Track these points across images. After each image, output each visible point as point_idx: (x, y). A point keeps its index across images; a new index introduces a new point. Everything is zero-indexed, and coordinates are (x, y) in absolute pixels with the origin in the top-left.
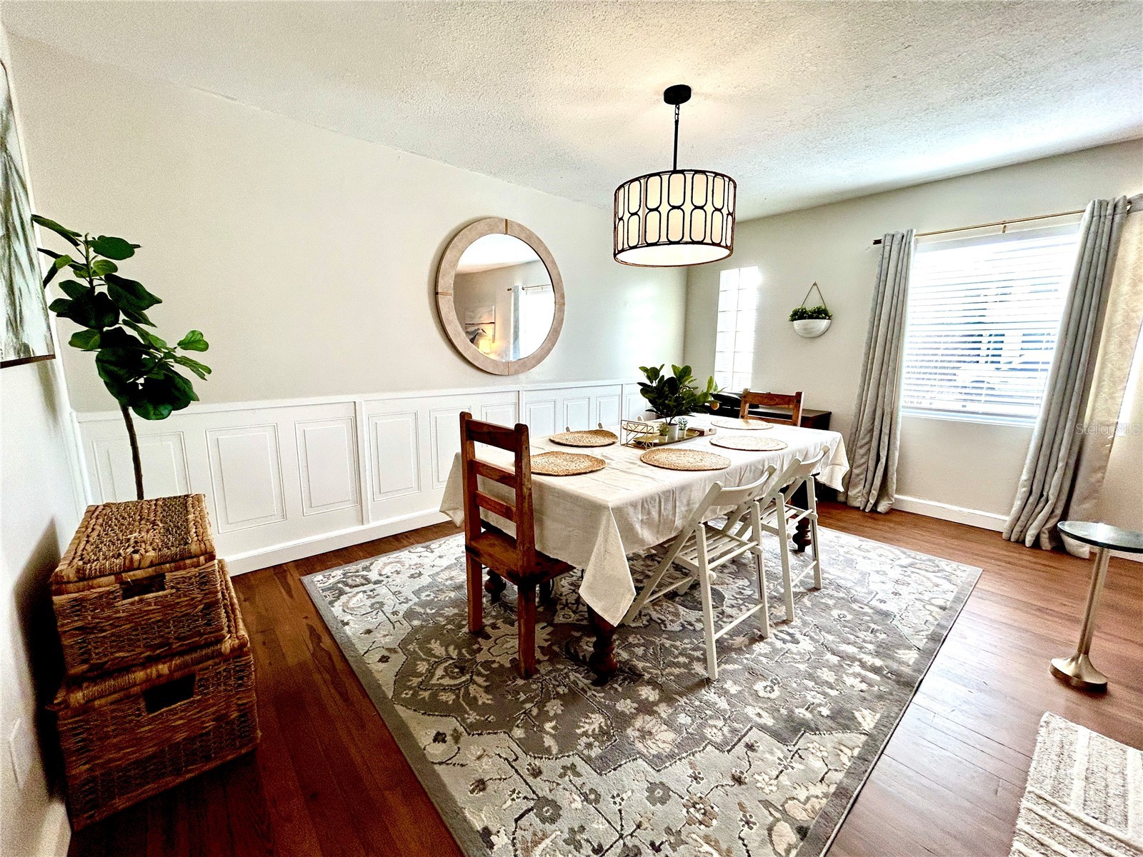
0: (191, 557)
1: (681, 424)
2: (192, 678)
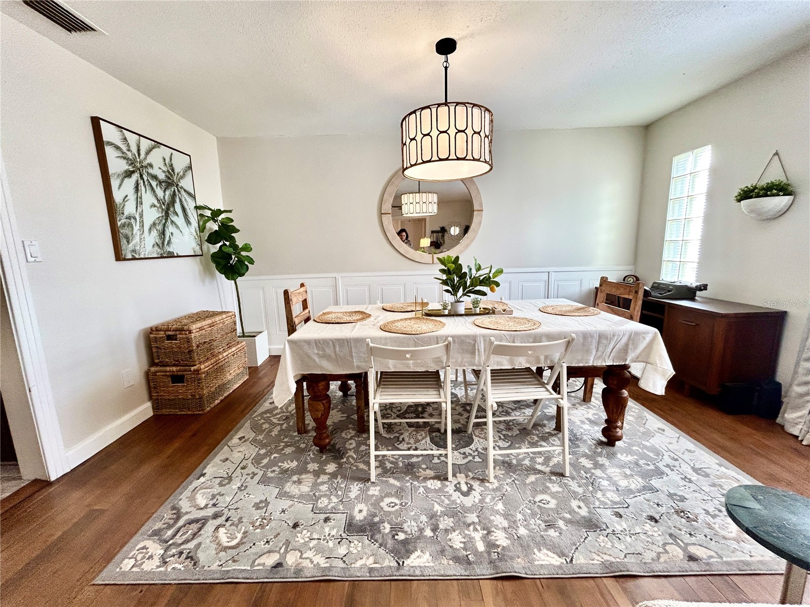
0: (184, 331)
1: (476, 303)
2: (183, 376)
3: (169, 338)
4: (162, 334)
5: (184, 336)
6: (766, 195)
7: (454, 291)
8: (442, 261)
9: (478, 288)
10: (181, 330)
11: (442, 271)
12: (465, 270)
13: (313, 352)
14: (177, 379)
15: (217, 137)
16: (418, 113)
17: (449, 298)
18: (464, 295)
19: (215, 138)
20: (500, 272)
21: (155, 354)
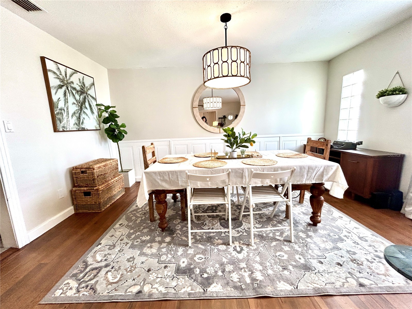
0: (91, 169)
1: (243, 152)
2: (90, 192)
3: (83, 172)
4: (79, 170)
5: (90, 171)
6: (393, 94)
7: (232, 146)
8: (225, 131)
9: (244, 144)
10: (89, 168)
11: (225, 136)
12: (237, 135)
13: (158, 179)
14: (87, 194)
15: (108, 69)
16: (212, 52)
17: (229, 150)
18: (236, 148)
19: (107, 69)
20: (256, 135)
21: (75, 181)
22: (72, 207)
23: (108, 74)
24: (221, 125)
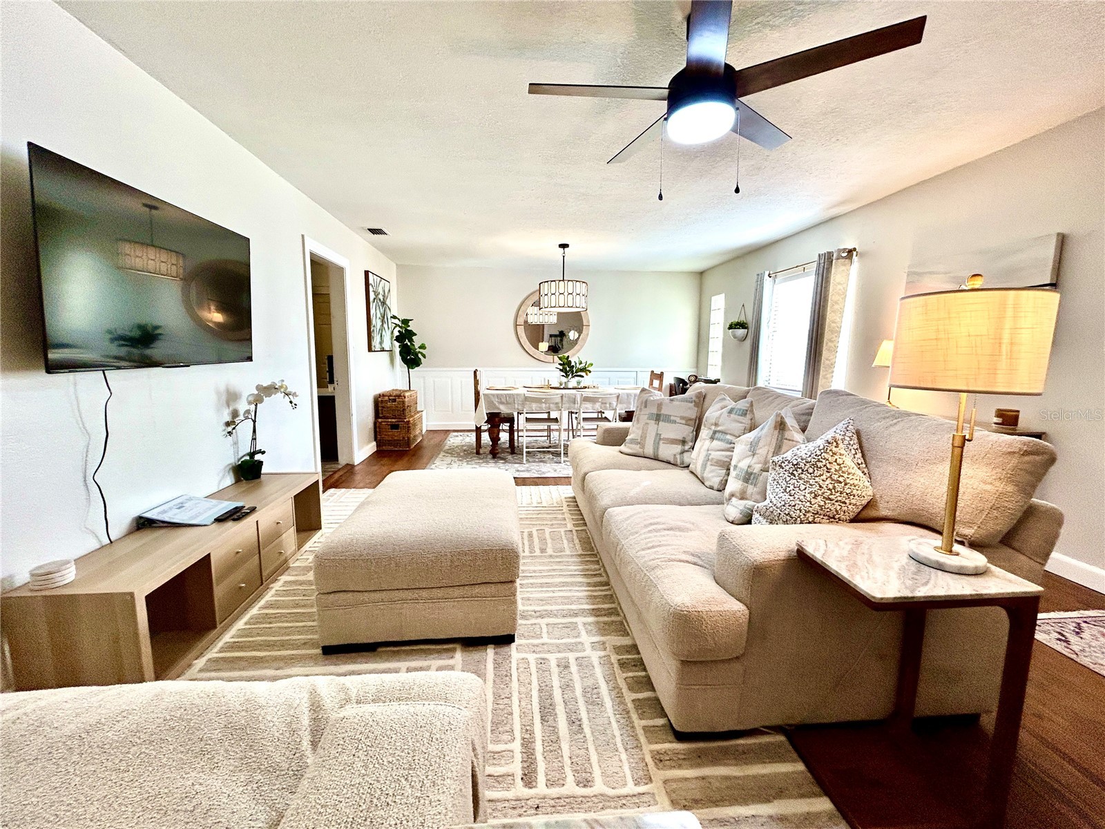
0: (401, 397)
1: (579, 383)
2: (398, 425)
3: (391, 401)
4: (386, 398)
5: (401, 400)
6: (736, 328)
7: (567, 376)
8: (560, 359)
9: (579, 374)
10: (399, 396)
11: (560, 364)
12: (573, 364)
13: (496, 401)
14: (394, 427)
15: (397, 265)
16: (549, 282)
17: (564, 380)
18: (572, 377)
19: (395, 265)
20: (592, 365)
21: (380, 412)
22: (374, 443)
23: (397, 272)
24: (554, 349)
